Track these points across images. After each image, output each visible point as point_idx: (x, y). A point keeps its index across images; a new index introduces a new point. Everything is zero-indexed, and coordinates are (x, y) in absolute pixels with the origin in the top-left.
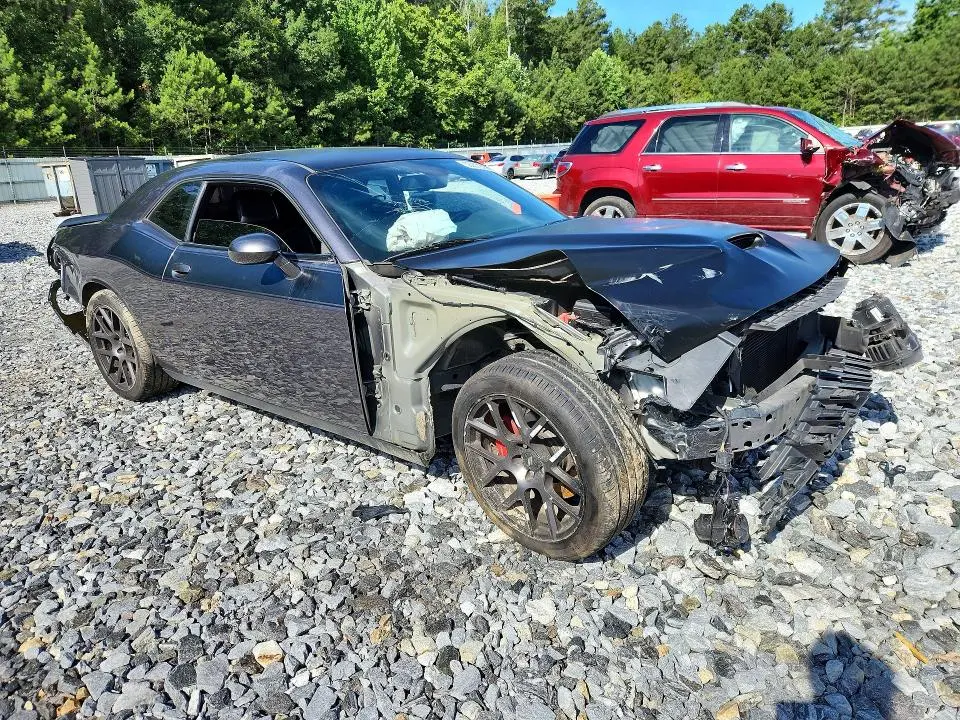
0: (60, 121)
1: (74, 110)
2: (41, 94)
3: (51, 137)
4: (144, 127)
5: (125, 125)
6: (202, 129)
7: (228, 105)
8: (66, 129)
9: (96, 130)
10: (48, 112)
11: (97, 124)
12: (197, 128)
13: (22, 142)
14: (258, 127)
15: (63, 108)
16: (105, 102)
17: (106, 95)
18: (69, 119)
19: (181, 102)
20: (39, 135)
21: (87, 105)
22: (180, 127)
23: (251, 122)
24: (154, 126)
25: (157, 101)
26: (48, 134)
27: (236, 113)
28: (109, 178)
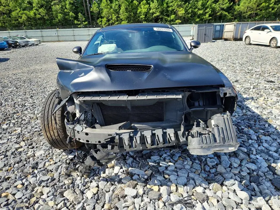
0: (209, 13)
1: (213, 10)
2: (206, 6)
3: (205, 18)
4: (233, 14)
5: (227, 13)
6: (252, 13)
7: (264, 4)
8: (210, 16)
9: (217, 15)
10: (206, 11)
11: (218, 14)
12: (249, 13)
13: (198, 20)
14: (273, 11)
15: (211, 9)
16: (223, 7)
17: (224, 5)
18: (211, 13)
19: (247, 4)
20: (203, 18)
21: (217, 8)
22: (244, 13)
23: (270, 10)
24: (235, 13)
25: (239, 5)
26: (205, 17)
27: (266, 7)
28: (202, 30)
